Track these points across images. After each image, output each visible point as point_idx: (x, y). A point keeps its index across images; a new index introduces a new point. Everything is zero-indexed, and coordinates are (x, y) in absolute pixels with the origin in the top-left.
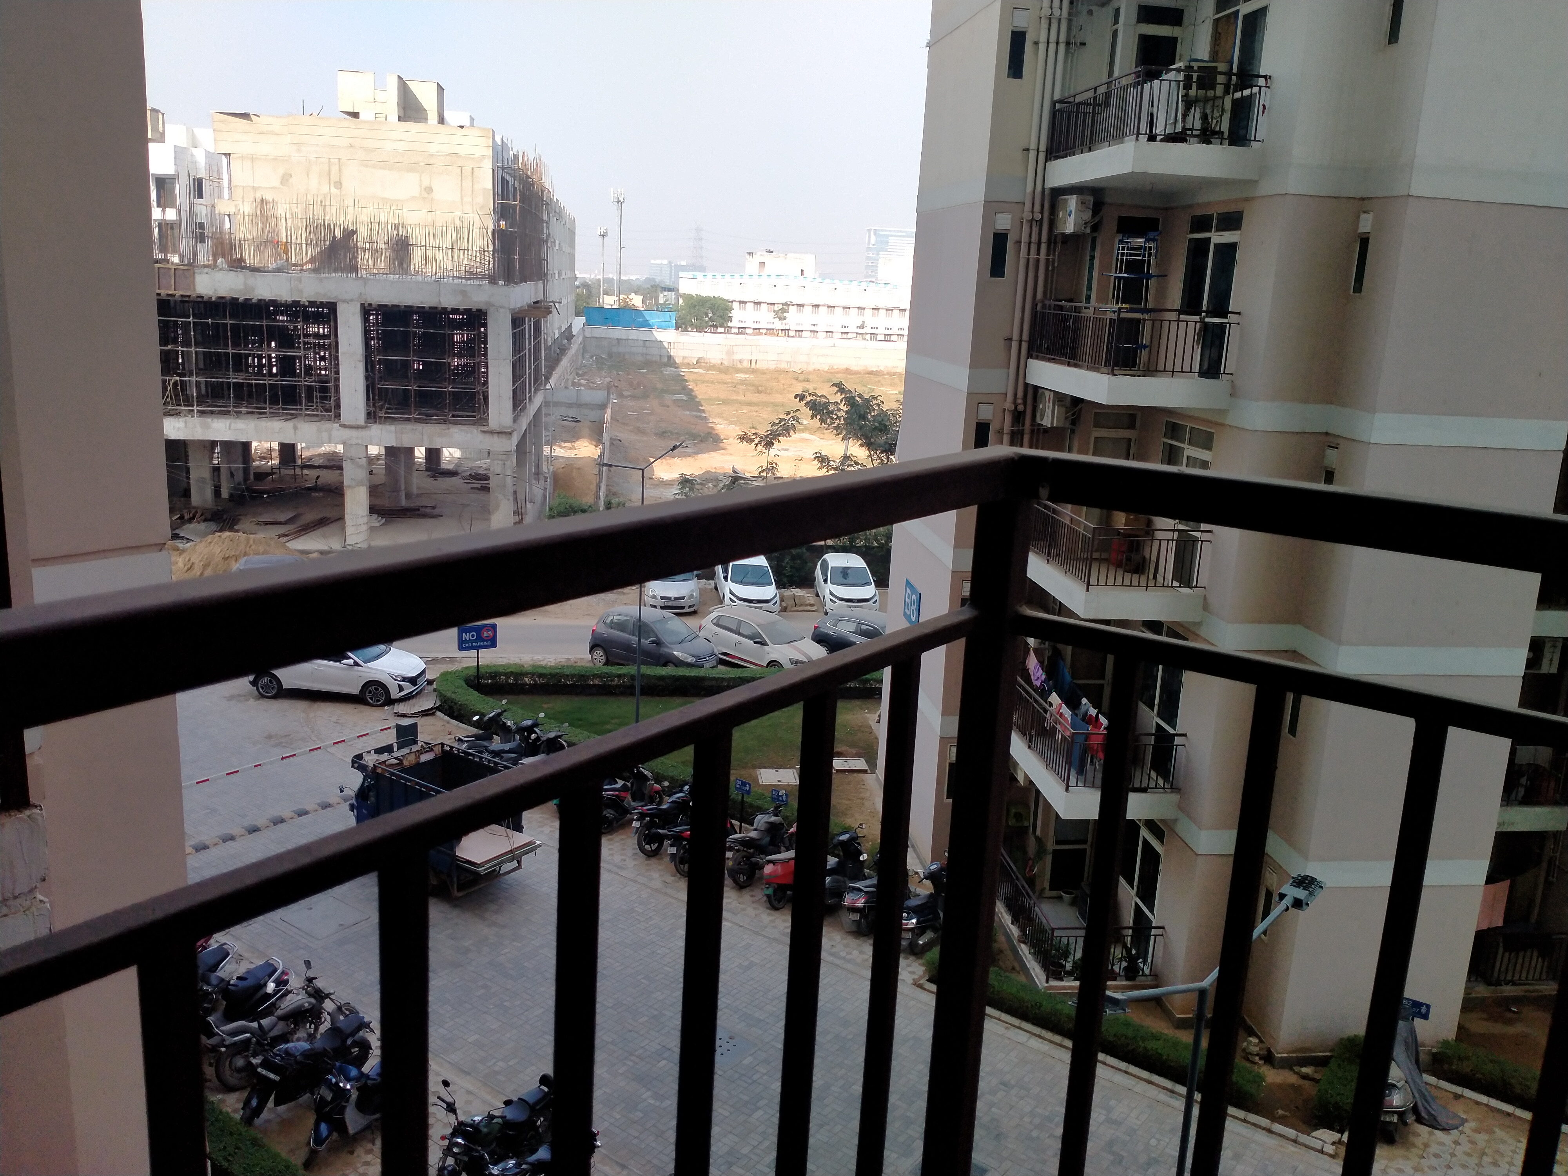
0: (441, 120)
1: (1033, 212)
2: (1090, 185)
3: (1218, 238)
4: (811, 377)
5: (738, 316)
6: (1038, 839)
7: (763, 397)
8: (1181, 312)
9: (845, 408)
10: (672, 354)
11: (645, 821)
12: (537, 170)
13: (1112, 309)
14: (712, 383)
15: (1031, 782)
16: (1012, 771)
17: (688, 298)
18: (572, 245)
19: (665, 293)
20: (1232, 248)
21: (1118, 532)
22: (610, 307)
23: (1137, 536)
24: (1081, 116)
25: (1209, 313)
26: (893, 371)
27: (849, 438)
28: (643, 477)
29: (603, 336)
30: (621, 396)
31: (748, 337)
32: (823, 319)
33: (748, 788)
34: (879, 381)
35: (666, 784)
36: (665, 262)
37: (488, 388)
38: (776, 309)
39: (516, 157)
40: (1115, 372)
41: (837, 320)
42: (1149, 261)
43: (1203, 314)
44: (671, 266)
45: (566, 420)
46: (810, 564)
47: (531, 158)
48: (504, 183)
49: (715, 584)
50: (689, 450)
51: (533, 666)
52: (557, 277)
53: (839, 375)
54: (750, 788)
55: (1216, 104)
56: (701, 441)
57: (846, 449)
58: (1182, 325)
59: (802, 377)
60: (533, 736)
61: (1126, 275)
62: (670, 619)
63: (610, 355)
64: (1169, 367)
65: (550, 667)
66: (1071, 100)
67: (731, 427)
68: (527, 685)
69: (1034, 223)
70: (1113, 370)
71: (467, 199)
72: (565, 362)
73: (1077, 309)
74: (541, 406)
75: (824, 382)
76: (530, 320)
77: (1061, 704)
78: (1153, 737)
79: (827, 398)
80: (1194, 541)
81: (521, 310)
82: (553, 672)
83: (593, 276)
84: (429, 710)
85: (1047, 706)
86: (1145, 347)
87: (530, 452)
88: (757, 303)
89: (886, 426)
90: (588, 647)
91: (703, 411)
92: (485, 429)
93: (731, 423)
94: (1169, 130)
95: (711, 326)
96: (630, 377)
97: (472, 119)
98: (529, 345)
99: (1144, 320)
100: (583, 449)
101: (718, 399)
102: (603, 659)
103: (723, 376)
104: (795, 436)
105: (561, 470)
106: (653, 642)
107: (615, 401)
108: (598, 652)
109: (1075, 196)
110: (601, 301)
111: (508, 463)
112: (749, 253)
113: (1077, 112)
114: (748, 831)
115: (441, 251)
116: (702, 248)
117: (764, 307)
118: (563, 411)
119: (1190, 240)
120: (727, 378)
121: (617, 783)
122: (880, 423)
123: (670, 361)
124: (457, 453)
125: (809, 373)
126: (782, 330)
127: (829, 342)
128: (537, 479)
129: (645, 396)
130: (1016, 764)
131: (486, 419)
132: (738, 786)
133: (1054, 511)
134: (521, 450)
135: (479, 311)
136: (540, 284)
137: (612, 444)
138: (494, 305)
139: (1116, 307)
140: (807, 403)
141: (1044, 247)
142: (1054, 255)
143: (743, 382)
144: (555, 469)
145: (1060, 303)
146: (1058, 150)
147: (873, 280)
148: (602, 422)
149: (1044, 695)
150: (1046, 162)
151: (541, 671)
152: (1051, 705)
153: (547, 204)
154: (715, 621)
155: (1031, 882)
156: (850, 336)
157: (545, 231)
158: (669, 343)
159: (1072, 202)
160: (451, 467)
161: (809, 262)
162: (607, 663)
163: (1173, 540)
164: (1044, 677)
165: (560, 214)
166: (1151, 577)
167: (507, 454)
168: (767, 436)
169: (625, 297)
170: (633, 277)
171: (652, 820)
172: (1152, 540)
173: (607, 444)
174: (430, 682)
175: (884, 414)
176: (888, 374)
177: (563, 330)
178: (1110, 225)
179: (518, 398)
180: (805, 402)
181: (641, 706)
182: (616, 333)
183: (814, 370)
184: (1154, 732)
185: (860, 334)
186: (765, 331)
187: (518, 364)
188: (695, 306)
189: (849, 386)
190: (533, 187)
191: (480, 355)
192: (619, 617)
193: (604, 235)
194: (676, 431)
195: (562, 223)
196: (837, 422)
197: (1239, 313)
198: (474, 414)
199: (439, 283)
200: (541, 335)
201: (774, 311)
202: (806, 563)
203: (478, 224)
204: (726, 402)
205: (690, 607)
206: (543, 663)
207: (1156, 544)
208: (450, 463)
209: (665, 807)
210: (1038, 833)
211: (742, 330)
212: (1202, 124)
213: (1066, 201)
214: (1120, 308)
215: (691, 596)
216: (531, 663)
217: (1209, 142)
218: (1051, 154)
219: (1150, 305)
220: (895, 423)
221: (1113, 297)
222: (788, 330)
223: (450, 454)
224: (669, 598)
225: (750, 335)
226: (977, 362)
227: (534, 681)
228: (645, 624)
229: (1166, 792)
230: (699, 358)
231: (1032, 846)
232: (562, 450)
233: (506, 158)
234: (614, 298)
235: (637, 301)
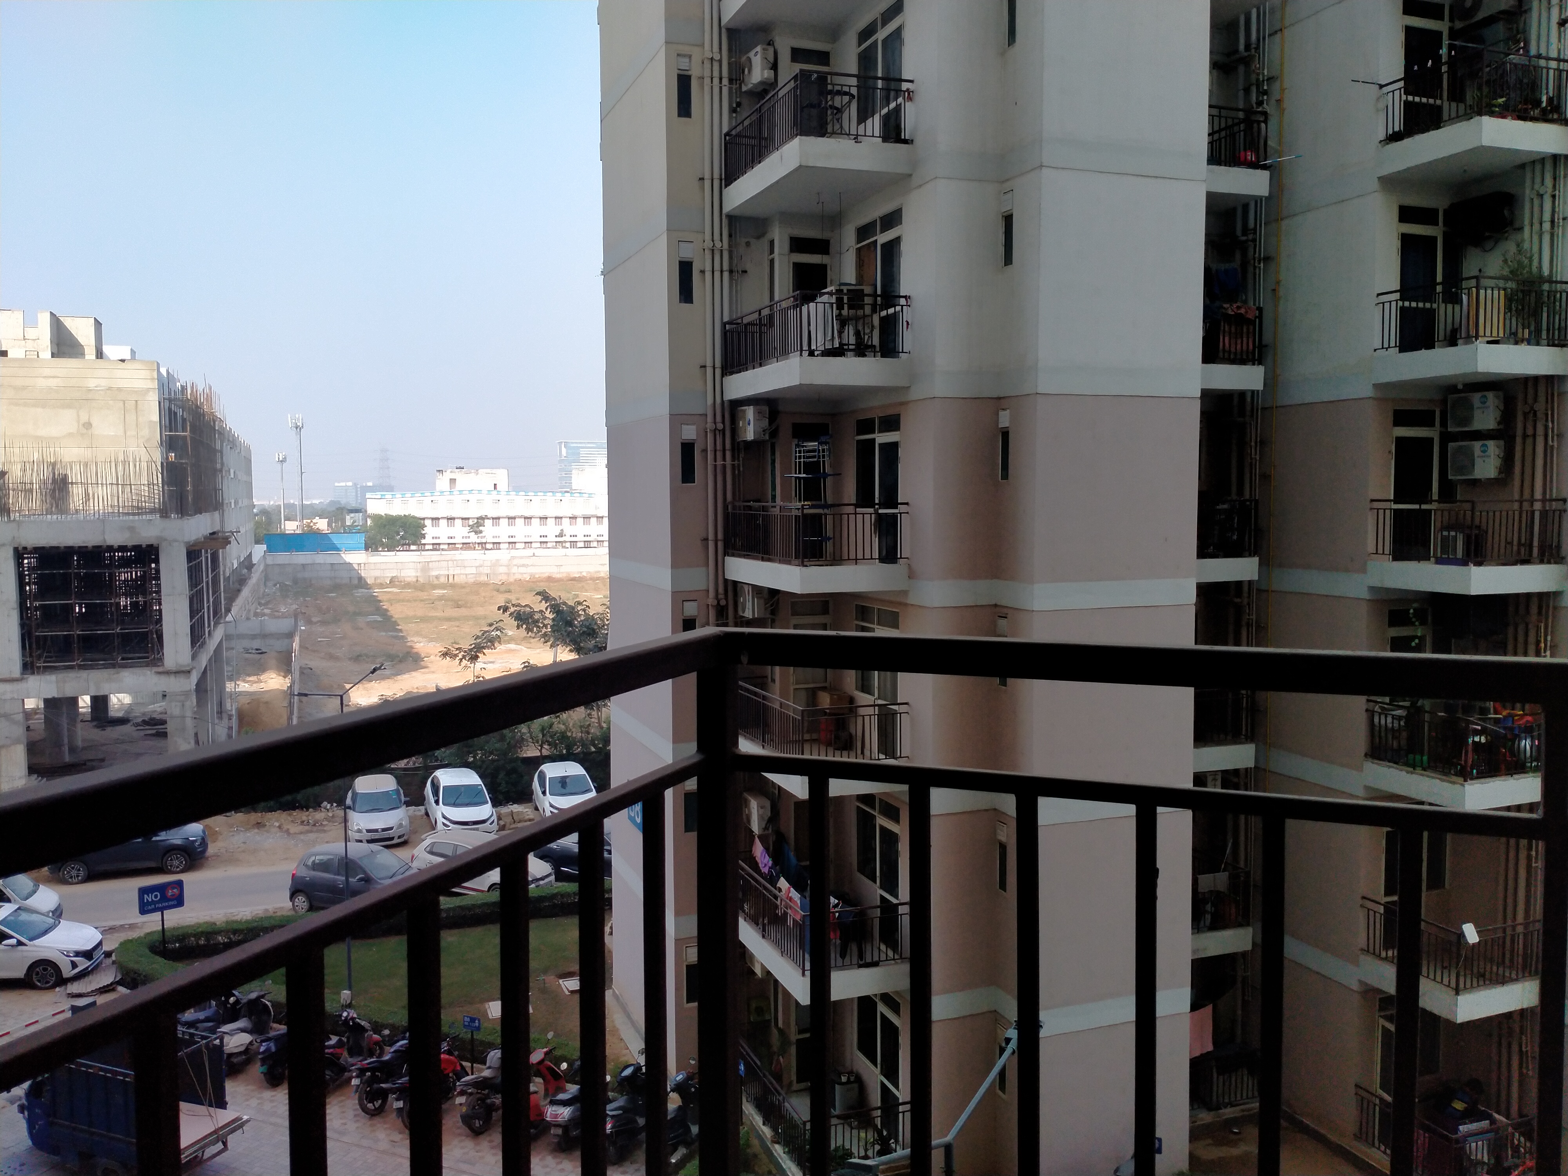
0: (100, 355)
1: (715, 423)
2: (766, 396)
3: (882, 438)
4: (512, 588)
5: (430, 532)
6: (781, 1032)
7: (463, 612)
8: (857, 506)
9: (551, 616)
10: (363, 575)
11: (365, 1078)
12: (207, 401)
13: (796, 506)
14: (409, 601)
15: (769, 973)
16: (749, 964)
17: (377, 518)
18: (249, 472)
19: (352, 515)
20: (895, 446)
21: (823, 712)
22: (293, 532)
23: (843, 714)
24: (749, 336)
25: (883, 505)
26: (595, 576)
27: (558, 645)
28: (342, 704)
29: (287, 562)
30: (309, 622)
31: (443, 553)
32: (520, 531)
33: (477, 1024)
34: (583, 587)
35: (386, 1032)
36: (350, 484)
37: (161, 626)
38: (471, 522)
39: (184, 388)
40: (805, 563)
41: (535, 530)
42: (824, 462)
43: (877, 507)
44: (357, 488)
45: (250, 653)
46: (526, 778)
47: (200, 389)
48: (172, 415)
49: (426, 809)
50: (387, 672)
51: (227, 922)
52: (233, 506)
53: (542, 584)
54: (479, 1024)
55: (866, 321)
56: (400, 661)
57: (555, 656)
58: (860, 517)
59: (504, 588)
60: (232, 1000)
61: (804, 475)
62: (378, 852)
63: (295, 581)
64: (852, 556)
65: (247, 922)
66: (739, 321)
67: (431, 644)
68: (221, 944)
69: (717, 432)
70: (803, 562)
71: (131, 433)
72: (246, 592)
73: (764, 509)
74: (222, 640)
75: (526, 591)
76: (206, 552)
77: (789, 888)
78: (879, 909)
79: (531, 608)
80: (893, 714)
81: (196, 543)
82: (250, 926)
83: (272, 503)
84: (108, 986)
85: (777, 892)
86: (829, 539)
87: (212, 690)
88: (451, 519)
89: (594, 630)
90: (287, 894)
91: (401, 631)
92: (160, 669)
93: (431, 640)
94: (829, 346)
95: (403, 545)
96: (318, 602)
97: (133, 352)
98: (207, 577)
99: (826, 515)
100: (270, 681)
101: (416, 617)
102: (306, 905)
103: (420, 594)
104: (501, 648)
105: (247, 706)
106: (361, 880)
107: (303, 628)
108: (300, 898)
109: (752, 407)
110: (283, 527)
111: (188, 704)
112: (439, 471)
113: (746, 332)
114: (481, 1070)
115: (105, 488)
116: (388, 468)
117: (458, 522)
118: (246, 643)
119: (858, 441)
120: (424, 595)
121: (331, 1039)
122: (588, 627)
123: (361, 582)
124: (127, 699)
125: (511, 584)
126: (478, 543)
127: (529, 552)
128: (221, 718)
129: (336, 620)
130: (752, 956)
131: (161, 659)
132: (466, 1024)
133: (764, 698)
134: (201, 689)
135: (150, 546)
136: (216, 514)
137: (302, 673)
138: (166, 540)
139: (799, 505)
140: (511, 614)
141: (728, 454)
142: (739, 461)
143: (441, 598)
144: (240, 706)
145: (748, 504)
146: (732, 366)
147: (568, 490)
148: (289, 652)
149: (773, 881)
150: (722, 376)
151: (235, 926)
152: (780, 890)
153: (220, 433)
154: (428, 849)
155: (778, 1077)
156: (549, 545)
157: (219, 461)
158: (359, 564)
159: (750, 412)
160: (120, 714)
161: (501, 477)
162: (311, 908)
163: (875, 715)
164: (771, 862)
165: (234, 442)
166: (859, 752)
167: (186, 694)
168: (471, 650)
169: (309, 521)
170: (316, 502)
171: (373, 1075)
172: (856, 717)
173: (297, 674)
174: (108, 954)
175: (590, 619)
176: (591, 579)
177: (242, 559)
178: (786, 431)
179: (197, 633)
180: (509, 613)
181: (353, 950)
182: (301, 558)
183: (516, 580)
184: (879, 904)
185: (559, 542)
186: (460, 546)
187: (195, 598)
188: (385, 526)
189: (553, 594)
190: (204, 417)
191: (151, 593)
192: (321, 857)
193: (283, 461)
194: (372, 654)
195: (237, 451)
196: (544, 630)
197: (907, 504)
198: (146, 655)
199: (103, 520)
200: (219, 567)
201: (469, 526)
202: (522, 776)
203: (145, 457)
204: (424, 619)
205: (399, 837)
206: (238, 918)
207: (860, 720)
208: (119, 710)
209: (386, 1057)
210: (780, 1024)
211: (436, 547)
212: (856, 339)
213: (744, 411)
214: (803, 506)
215: (400, 825)
216: (224, 919)
217: (864, 355)
218: (726, 369)
219: (829, 501)
220: (603, 626)
221: (796, 496)
222: (485, 543)
223: (118, 699)
224: (376, 831)
225: (446, 550)
226: (676, 563)
227: (228, 938)
228: (352, 861)
229: (897, 963)
230: (393, 577)
231: (775, 1038)
232: (247, 685)
233: (173, 390)
234: (297, 523)
235: (322, 524)
